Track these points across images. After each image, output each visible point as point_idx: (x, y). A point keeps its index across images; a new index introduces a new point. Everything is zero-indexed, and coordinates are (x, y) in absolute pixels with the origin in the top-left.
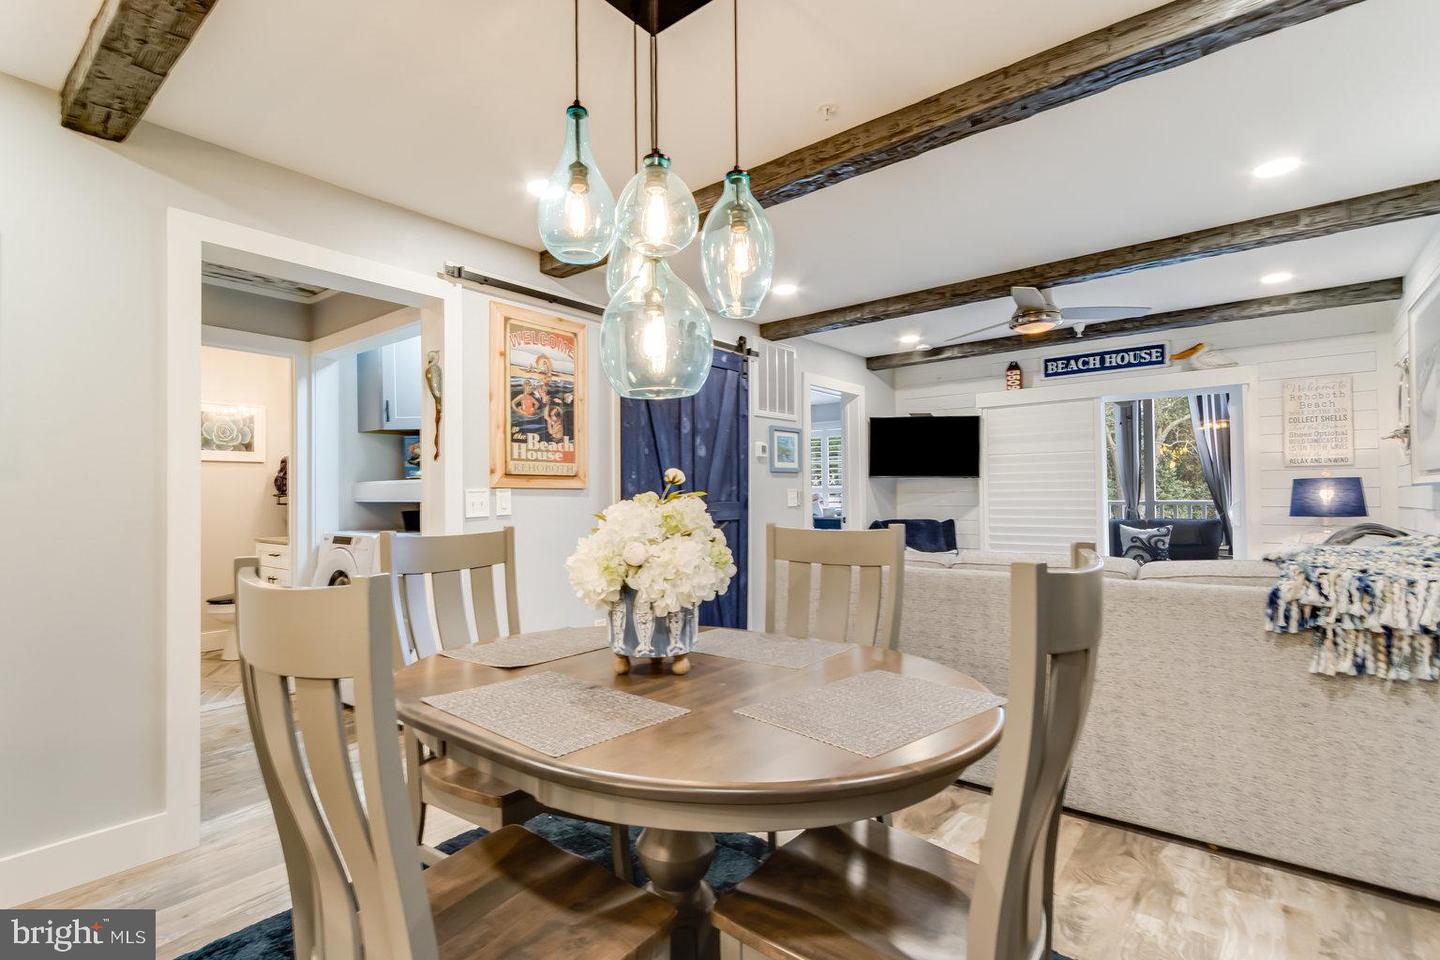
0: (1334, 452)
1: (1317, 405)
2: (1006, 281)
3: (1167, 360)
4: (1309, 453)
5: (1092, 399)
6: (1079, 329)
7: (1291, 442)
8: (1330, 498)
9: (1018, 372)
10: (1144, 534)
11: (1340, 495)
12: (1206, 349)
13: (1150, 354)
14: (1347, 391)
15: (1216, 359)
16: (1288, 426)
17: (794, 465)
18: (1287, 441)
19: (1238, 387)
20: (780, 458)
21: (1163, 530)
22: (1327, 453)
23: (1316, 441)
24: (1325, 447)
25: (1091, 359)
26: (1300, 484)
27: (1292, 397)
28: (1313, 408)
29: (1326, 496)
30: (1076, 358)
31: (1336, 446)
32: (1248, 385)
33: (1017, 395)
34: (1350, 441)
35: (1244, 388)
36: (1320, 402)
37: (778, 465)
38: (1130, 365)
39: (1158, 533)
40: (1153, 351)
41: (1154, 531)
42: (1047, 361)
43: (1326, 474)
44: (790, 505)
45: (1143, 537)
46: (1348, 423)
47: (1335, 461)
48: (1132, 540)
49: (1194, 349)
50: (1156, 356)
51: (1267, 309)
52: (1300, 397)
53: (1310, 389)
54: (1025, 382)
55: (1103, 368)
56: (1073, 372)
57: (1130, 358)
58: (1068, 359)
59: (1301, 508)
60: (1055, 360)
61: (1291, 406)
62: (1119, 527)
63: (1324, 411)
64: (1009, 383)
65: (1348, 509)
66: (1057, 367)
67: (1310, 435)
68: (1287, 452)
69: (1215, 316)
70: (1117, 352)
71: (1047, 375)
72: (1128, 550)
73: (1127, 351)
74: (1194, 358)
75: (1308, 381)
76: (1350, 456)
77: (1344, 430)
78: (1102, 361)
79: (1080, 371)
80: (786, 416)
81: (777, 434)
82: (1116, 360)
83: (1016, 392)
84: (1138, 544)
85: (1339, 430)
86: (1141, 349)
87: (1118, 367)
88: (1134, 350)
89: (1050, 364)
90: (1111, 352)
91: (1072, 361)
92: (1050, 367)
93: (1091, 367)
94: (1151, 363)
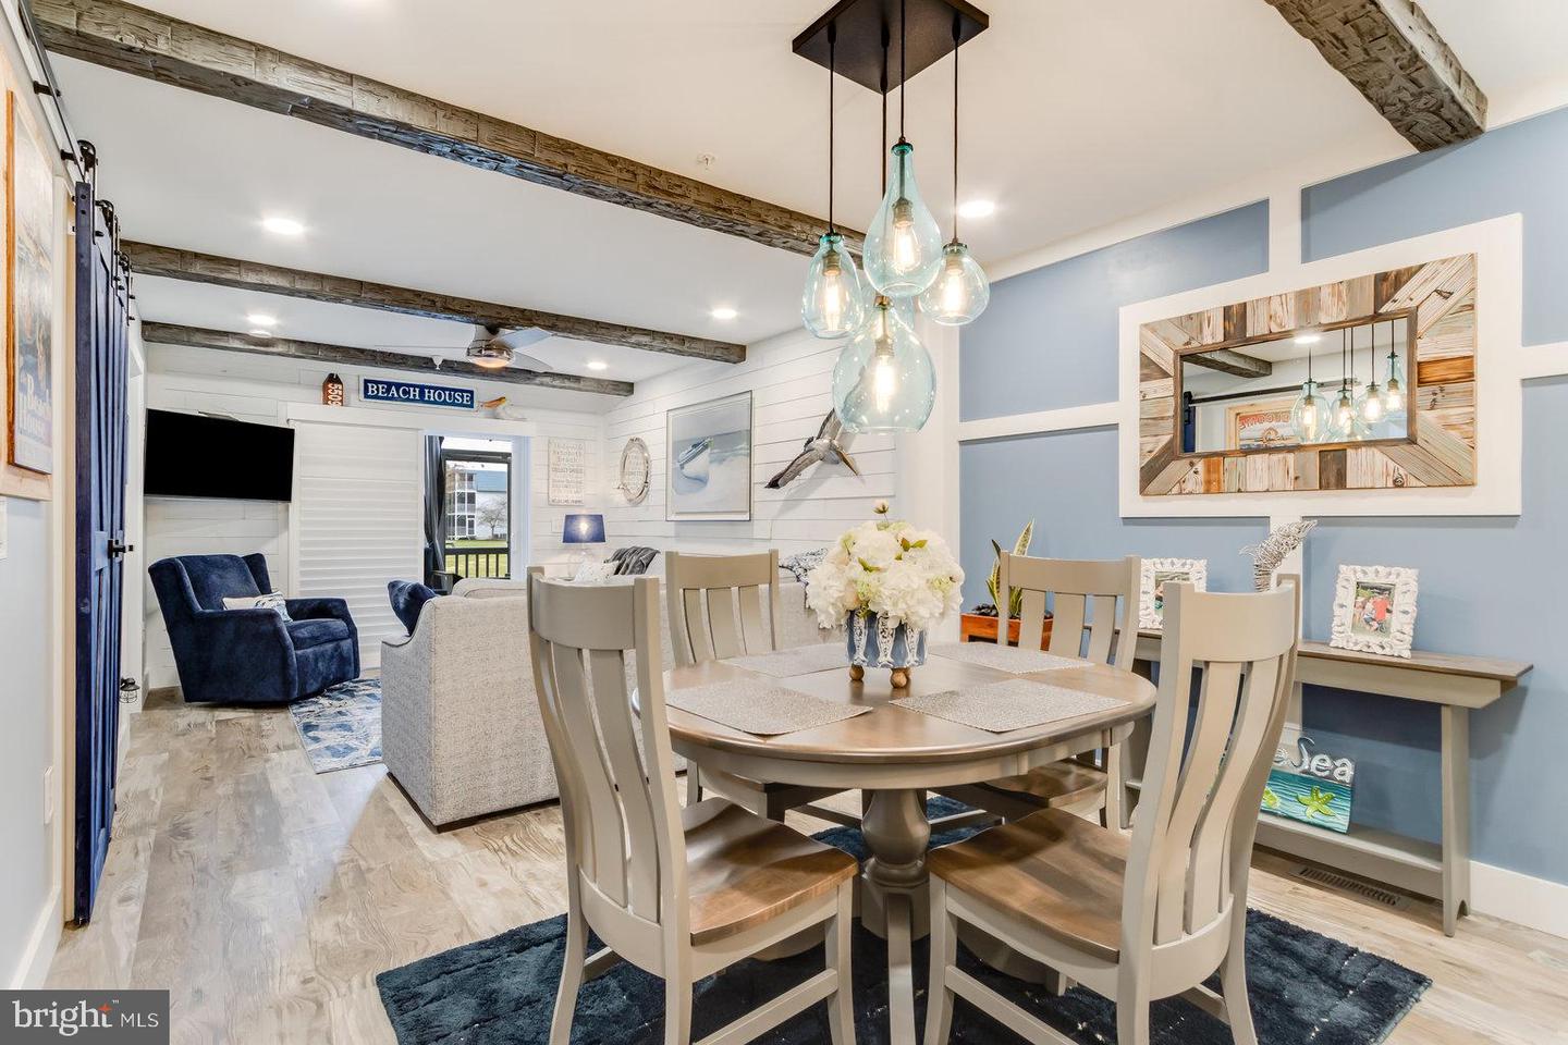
2: (499, 313)
3: (475, 405)
6: (438, 362)
12: (507, 403)
13: (462, 397)
25: (412, 389)
26: (570, 519)
29: (584, 528)
30: (398, 386)
38: (444, 403)
40: (465, 394)
42: (368, 381)
43: (583, 511)
49: (499, 401)
50: (464, 399)
54: (344, 398)
55: (422, 400)
56: (392, 398)
57: (445, 396)
58: (390, 384)
60: (377, 382)
66: (378, 389)
70: (436, 389)
71: (366, 395)
73: (444, 389)
74: (500, 408)
78: (422, 394)
79: (399, 399)
82: (433, 395)
86: (456, 390)
87: (435, 402)
88: (450, 390)
89: (370, 385)
90: (430, 388)
91: (393, 388)
92: (370, 389)
93: (412, 397)
94: (462, 405)
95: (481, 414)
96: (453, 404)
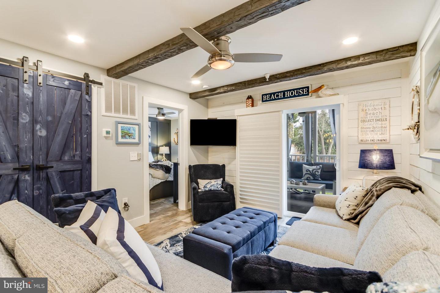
0: (380, 136)
1: (374, 114)
3: (310, 93)
4: (369, 137)
5: (279, 111)
7: (361, 131)
8: (377, 159)
9: (251, 100)
10: (311, 168)
11: (382, 158)
12: (325, 87)
13: (303, 91)
14: (387, 106)
15: (329, 92)
16: (360, 123)
17: (136, 140)
18: (360, 131)
19: (339, 105)
20: (123, 137)
21: (318, 167)
22: (377, 137)
23: (373, 131)
24: (377, 134)
25: (280, 94)
26: (363, 152)
27: (363, 110)
28: (372, 115)
30: (274, 94)
31: (382, 133)
32: (343, 104)
33: (250, 110)
34: (388, 132)
35: (341, 105)
36: (375, 112)
37: (120, 140)
38: (295, 96)
39: (316, 168)
40: (304, 89)
41: (314, 167)
42: (263, 95)
43: (376, 147)
44: (131, 159)
45: (311, 170)
46: (387, 122)
47: (381, 141)
48: (306, 171)
49: (320, 88)
50: (304, 92)
51: (349, 63)
52: (366, 110)
53: (370, 106)
54: (254, 105)
55: (284, 98)
56: (273, 100)
57: (295, 93)
58: (271, 94)
59: (364, 165)
60: (266, 95)
61: (362, 114)
62: (302, 166)
63: (377, 117)
64: (247, 105)
65: (386, 165)
66: (267, 98)
67: (370, 128)
68: (360, 136)
69: (326, 68)
70: (290, 90)
71: (263, 101)
72: (305, 174)
73: (294, 90)
75: (370, 102)
76: (388, 138)
77: (385, 126)
78: (284, 95)
79: (275, 99)
80: (129, 116)
81: (120, 125)
82: (289, 94)
83: (250, 108)
84: (309, 172)
85: (383, 126)
86: (299, 89)
87: (290, 97)
88: (296, 89)
89: (264, 96)
90: (287, 91)
91: (273, 95)
92: (264, 98)
93: (280, 97)
94: (303, 95)
95: (314, 97)
96: (299, 96)
